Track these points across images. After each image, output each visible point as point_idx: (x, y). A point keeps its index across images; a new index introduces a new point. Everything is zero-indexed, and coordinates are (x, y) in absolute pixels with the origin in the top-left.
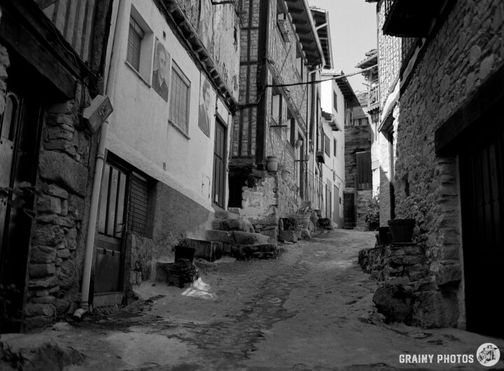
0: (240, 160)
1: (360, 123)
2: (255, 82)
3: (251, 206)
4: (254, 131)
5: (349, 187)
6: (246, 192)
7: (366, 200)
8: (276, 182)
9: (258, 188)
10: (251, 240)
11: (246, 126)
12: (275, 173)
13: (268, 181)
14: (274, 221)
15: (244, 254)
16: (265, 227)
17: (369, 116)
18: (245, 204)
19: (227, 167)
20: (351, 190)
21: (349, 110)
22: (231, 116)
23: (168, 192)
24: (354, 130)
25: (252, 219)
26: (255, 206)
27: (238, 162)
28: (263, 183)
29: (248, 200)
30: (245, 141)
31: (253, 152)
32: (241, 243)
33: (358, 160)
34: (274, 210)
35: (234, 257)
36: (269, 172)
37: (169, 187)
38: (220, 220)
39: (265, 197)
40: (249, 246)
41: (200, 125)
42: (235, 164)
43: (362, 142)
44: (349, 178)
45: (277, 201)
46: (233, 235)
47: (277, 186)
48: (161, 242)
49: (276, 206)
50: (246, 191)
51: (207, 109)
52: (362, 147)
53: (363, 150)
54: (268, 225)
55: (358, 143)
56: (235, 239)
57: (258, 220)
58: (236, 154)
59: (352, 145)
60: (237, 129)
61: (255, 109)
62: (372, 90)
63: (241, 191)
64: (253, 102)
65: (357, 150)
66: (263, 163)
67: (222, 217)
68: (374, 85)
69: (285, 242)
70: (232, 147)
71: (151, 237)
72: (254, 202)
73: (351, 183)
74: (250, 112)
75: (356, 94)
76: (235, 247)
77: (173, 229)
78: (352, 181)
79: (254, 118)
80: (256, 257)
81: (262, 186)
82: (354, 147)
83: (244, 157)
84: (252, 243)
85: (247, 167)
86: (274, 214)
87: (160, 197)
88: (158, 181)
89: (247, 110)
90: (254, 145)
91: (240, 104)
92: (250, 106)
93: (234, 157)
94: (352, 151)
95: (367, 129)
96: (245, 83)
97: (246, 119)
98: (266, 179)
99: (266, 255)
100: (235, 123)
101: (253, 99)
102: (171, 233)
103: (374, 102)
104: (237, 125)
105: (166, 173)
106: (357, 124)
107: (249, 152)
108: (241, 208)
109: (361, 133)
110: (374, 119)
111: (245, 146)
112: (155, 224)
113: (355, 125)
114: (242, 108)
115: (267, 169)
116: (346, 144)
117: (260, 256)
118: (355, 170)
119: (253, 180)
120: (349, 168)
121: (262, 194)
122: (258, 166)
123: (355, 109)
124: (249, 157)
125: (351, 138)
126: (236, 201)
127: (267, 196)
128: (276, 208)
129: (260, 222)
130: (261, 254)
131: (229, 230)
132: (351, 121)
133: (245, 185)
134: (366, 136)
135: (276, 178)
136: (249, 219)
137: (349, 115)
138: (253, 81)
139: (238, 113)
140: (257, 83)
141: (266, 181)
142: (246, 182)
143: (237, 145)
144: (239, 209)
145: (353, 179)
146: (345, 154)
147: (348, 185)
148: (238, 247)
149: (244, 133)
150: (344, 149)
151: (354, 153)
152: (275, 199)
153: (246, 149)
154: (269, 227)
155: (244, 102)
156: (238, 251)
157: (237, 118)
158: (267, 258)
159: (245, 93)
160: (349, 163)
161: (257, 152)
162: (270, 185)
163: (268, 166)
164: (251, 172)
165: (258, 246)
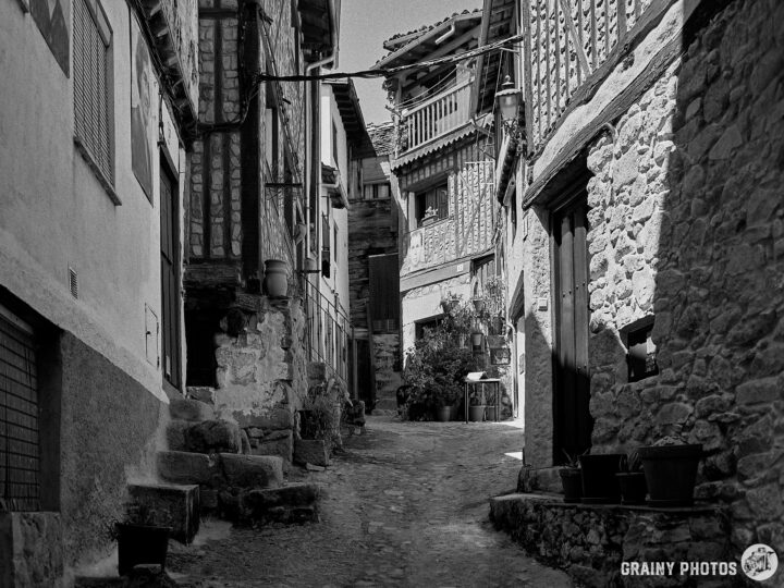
0: (210, 267)
1: (376, 193)
2: (235, 66)
3: (236, 382)
4: (236, 194)
5: (357, 326)
6: (225, 347)
7: (388, 355)
8: (287, 325)
9: (249, 338)
10: (260, 475)
11: (217, 179)
12: (284, 300)
13: (271, 321)
14: (287, 417)
15: (249, 512)
16: (267, 432)
17: (394, 180)
18: (224, 377)
19: (182, 285)
20: (360, 333)
21: (355, 163)
22: (183, 152)
23: (85, 362)
24: (364, 208)
25: (241, 413)
26: (245, 384)
27: (207, 273)
28: (260, 327)
29: (229, 367)
30: (218, 220)
31: (236, 249)
32: (239, 484)
33: (371, 271)
34: (285, 391)
35: (227, 519)
36: (271, 298)
37: (88, 349)
38: (183, 423)
39: (266, 360)
40: (260, 491)
41: (134, 166)
42: (198, 277)
43: (379, 235)
44: (356, 307)
45: (290, 371)
46: (221, 463)
47: (290, 334)
48: (79, 515)
49: (289, 382)
50: (223, 346)
51: (146, 123)
52: (379, 244)
53: (381, 250)
54: (274, 429)
55: (372, 236)
56: (225, 475)
57: (253, 416)
58: (198, 251)
59: (361, 239)
60: (199, 188)
61: (236, 138)
62: (401, 123)
63: (215, 347)
64: (231, 117)
65: (371, 250)
66: (260, 277)
67: (186, 415)
68: (405, 112)
69: (310, 466)
70: (190, 233)
71: (57, 509)
72: (242, 373)
73: (361, 319)
74: (226, 144)
75: (370, 130)
76: (226, 495)
77: (100, 469)
78: (361, 315)
79: (235, 162)
80: (277, 518)
81: (259, 333)
82: (366, 244)
83: (217, 261)
84: (264, 484)
85: (223, 285)
86: (285, 402)
87: (70, 380)
88: (61, 332)
89: (218, 139)
90: (237, 230)
91: (202, 121)
92: (224, 127)
93: (193, 261)
94: (361, 253)
95: (388, 206)
96: (210, 67)
97: (217, 162)
98: (266, 316)
99: (297, 512)
100: (193, 173)
101: (230, 110)
102: (97, 481)
103: (405, 149)
104: (198, 178)
105: (79, 303)
106: (369, 195)
107: (228, 248)
108: (216, 387)
109: (377, 215)
110: (404, 186)
111: (218, 232)
112: (63, 464)
113: (367, 198)
114: (207, 131)
115: (266, 290)
116: (351, 238)
117: (286, 517)
118: (366, 292)
119: (240, 318)
120: (357, 287)
121: (258, 353)
122: (248, 282)
123: (366, 162)
124: (228, 260)
125: (360, 224)
126: (204, 371)
127: (270, 359)
128: (288, 388)
129: (257, 422)
130: (286, 510)
131: (206, 448)
132: (359, 188)
133: (221, 331)
134: (386, 221)
135: (286, 314)
136: (234, 413)
137: (355, 175)
138: (230, 63)
139: (198, 146)
140: (239, 69)
141: (266, 321)
142: (223, 324)
143: (199, 229)
144: (211, 390)
145: (365, 311)
146: (350, 259)
147: (355, 324)
148: (235, 493)
149: (215, 198)
150: (347, 249)
151: (365, 257)
152: (286, 365)
153: (221, 241)
154: (276, 434)
155: (209, 117)
156: (236, 504)
157: (198, 159)
158: (301, 522)
159: (212, 93)
160: (356, 276)
161: (244, 248)
162: (274, 332)
163: (269, 282)
164: (234, 298)
165: (280, 492)
